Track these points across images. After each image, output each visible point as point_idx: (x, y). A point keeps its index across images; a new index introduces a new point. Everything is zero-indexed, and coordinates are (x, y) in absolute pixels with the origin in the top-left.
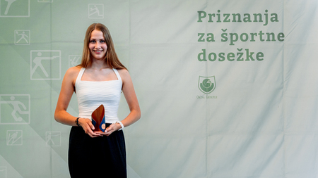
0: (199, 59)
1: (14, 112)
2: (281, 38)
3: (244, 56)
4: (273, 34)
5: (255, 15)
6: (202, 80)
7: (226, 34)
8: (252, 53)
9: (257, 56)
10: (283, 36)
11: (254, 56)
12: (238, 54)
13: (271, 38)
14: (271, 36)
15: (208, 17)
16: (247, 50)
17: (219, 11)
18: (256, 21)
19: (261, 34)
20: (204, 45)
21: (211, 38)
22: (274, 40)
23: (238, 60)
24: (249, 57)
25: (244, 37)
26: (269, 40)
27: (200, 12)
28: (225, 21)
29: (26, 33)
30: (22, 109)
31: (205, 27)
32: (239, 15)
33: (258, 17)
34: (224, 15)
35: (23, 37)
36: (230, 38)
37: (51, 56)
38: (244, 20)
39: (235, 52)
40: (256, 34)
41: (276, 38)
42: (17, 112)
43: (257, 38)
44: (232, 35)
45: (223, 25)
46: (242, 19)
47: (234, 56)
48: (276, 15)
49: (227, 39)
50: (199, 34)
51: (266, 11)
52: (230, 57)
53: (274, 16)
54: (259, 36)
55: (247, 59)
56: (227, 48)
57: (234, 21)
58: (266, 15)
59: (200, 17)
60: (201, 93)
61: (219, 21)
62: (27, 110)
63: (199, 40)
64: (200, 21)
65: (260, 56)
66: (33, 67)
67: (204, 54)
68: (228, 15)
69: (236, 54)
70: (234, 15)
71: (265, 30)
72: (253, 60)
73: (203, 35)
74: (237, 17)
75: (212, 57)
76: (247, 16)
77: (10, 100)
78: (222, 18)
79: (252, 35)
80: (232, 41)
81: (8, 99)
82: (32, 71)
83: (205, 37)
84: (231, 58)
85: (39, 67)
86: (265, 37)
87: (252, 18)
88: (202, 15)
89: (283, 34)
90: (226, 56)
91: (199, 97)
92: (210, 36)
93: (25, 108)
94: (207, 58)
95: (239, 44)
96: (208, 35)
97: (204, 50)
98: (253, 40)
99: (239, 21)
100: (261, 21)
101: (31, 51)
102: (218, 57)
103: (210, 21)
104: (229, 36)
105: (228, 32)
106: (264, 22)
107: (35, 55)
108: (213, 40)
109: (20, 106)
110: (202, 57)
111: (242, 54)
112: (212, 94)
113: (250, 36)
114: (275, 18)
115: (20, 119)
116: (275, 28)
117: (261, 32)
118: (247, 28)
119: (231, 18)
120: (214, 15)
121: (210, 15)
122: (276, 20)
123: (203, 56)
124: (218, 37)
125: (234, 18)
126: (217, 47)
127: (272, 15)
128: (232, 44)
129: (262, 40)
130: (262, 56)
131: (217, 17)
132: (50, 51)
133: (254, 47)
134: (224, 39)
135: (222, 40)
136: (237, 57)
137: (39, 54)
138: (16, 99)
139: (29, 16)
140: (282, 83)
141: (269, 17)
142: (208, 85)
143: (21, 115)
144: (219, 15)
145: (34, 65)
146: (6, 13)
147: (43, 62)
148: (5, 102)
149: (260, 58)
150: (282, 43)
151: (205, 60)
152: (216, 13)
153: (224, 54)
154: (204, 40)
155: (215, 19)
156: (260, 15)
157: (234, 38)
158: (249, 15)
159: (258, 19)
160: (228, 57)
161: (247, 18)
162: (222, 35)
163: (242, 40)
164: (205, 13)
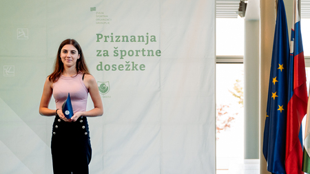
0: (98, 69)
2: (158, 54)
3: (131, 67)
5: (139, 37)
7: (118, 51)
8: (136, 65)
9: (140, 67)
10: (160, 52)
11: (138, 67)
12: (126, 65)
13: (151, 54)
14: (151, 52)
15: (104, 38)
16: (133, 63)
17: (112, 34)
18: (139, 41)
19: (143, 50)
20: (102, 59)
21: (106, 54)
22: (153, 55)
23: (126, 70)
24: (134, 67)
25: (131, 53)
26: (149, 55)
27: (98, 35)
28: (116, 41)
31: (102, 45)
32: (127, 37)
33: (141, 38)
34: (116, 37)
38: (131, 41)
39: (124, 64)
40: (139, 51)
41: (154, 54)
43: (140, 54)
44: (121, 51)
45: (115, 44)
46: (129, 40)
47: (123, 67)
48: (154, 37)
49: (118, 55)
50: (97, 51)
51: (147, 34)
52: (121, 67)
54: (141, 52)
55: (133, 69)
56: (117, 61)
57: (123, 41)
58: (147, 37)
59: (98, 38)
61: (112, 41)
63: (98, 55)
64: (98, 41)
65: (142, 67)
67: (101, 65)
68: (119, 37)
69: (124, 66)
70: (123, 37)
71: (147, 48)
72: (137, 70)
73: (100, 51)
74: (125, 38)
75: (107, 68)
78: (115, 39)
79: (137, 51)
80: (122, 56)
83: (102, 53)
84: (121, 69)
86: (146, 53)
87: (137, 39)
88: (100, 36)
90: (117, 67)
92: (106, 52)
94: (103, 68)
95: (127, 58)
96: (104, 51)
97: (101, 62)
98: (137, 55)
99: (127, 41)
100: (143, 41)
102: (111, 68)
103: (106, 41)
104: (119, 53)
105: (119, 49)
106: (146, 42)
108: (108, 55)
110: (99, 67)
111: (129, 65)
112: (107, 94)
113: (135, 53)
114: (154, 39)
116: (153, 46)
119: (121, 39)
120: (108, 37)
121: (106, 37)
122: (155, 41)
123: (100, 67)
124: (111, 53)
125: (123, 39)
126: (111, 60)
128: (122, 58)
129: (144, 55)
130: (144, 67)
131: (110, 38)
133: (138, 60)
134: (116, 55)
135: (114, 56)
136: (125, 68)
140: (160, 87)
141: (150, 38)
144: (112, 37)
149: (142, 69)
150: (159, 58)
151: (101, 69)
152: (110, 35)
153: (115, 65)
154: (101, 55)
155: (109, 39)
156: (143, 37)
157: (124, 53)
158: (134, 37)
159: (141, 40)
160: (119, 67)
161: (133, 39)
162: (114, 52)
163: (129, 55)
164: (102, 35)
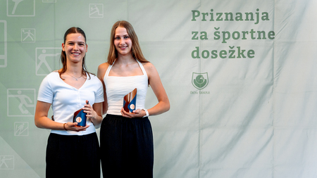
0: (193, 57)
1: (21, 106)
2: (272, 37)
3: (236, 54)
4: (264, 32)
5: (247, 14)
6: (195, 76)
7: (219, 33)
8: (243, 51)
9: (249, 54)
10: (274, 34)
11: (245, 54)
12: (230, 51)
13: (262, 37)
14: (262, 34)
15: (201, 16)
16: (239, 48)
17: (212, 10)
18: (247, 19)
19: (252, 32)
20: (197, 43)
21: (204, 36)
22: (264, 38)
23: (230, 57)
24: (241, 54)
25: (236, 35)
26: (259, 38)
27: (194, 12)
28: (218, 20)
29: (32, 31)
30: (29, 103)
31: (198, 25)
32: (231, 14)
33: (250, 16)
34: (217, 14)
35: (29, 35)
36: (222, 36)
37: (55, 53)
38: (236, 19)
39: (227, 49)
40: (247, 32)
41: (267, 36)
42: (24, 105)
43: (248, 36)
44: (224, 33)
45: (216, 24)
46: (234, 18)
47: (226, 53)
48: (267, 14)
49: (219, 37)
50: (193, 33)
51: (258, 10)
52: (223, 54)
53: (265, 15)
54: (250, 34)
55: (239, 57)
56: (219, 46)
57: (227, 19)
58: (258, 14)
59: (194, 16)
60: (194, 88)
61: (212, 20)
62: (33, 103)
63: (193, 38)
64: (194, 20)
65: (251, 53)
66: (38, 63)
67: (198, 51)
68: (221, 14)
69: (228, 52)
70: (227, 14)
71: (256, 28)
72: (244, 57)
73: (197, 33)
74: (229, 16)
75: (205, 54)
76: (239, 15)
77: (17, 94)
78: (215, 17)
79: (244, 33)
80: (224, 39)
81: (15, 93)
82: (38, 67)
83: (199, 35)
84: (223, 56)
85: (43, 63)
86: (256, 35)
87: (244, 17)
88: (196, 14)
89: (273, 32)
90: (218, 54)
91: (193, 93)
92: (203, 34)
93: (31, 102)
94: (200, 55)
95: (231, 42)
96: (201, 33)
97: (198, 48)
98: (244, 38)
99: (232, 19)
100: (252, 19)
101: (37, 48)
102: (211, 54)
103: (204, 20)
104: (221, 35)
105: (220, 30)
106: (255, 21)
107: (40, 52)
108: (206, 38)
109: (26, 99)
110: (195, 54)
111: (234, 51)
112: (205, 89)
113: (241, 34)
114: (266, 17)
115: (27, 111)
116: (266, 27)
117: (252, 30)
118: (239, 26)
119: (224, 16)
120: (207, 14)
121: (204, 14)
122: (267, 19)
123: (197, 54)
124: (211, 35)
125: (227, 17)
126: (210, 44)
127: (263, 14)
128: (224, 42)
129: (253, 38)
130: (253, 53)
131: (210, 15)
132: (53, 48)
133: (246, 45)
134: (217, 37)
135: (215, 39)
136: (229, 54)
137: (44, 51)
138: (23, 93)
139: (34, 15)
140: (273, 79)
141: (261, 16)
142: (201, 81)
143: (28, 109)
144: (212, 14)
145: (39, 61)
146: (13, 12)
147: (47, 58)
148: (12, 96)
149: (251, 55)
150: (272, 41)
151: (198, 57)
152: (209, 12)
153: (216, 51)
154: (197, 38)
155: (208, 18)
156: (252, 14)
157: (227, 36)
158: (241, 14)
159: (250, 18)
160: (221, 54)
161: (239, 17)
162: (215, 34)
163: (234, 38)
164: (199, 12)
